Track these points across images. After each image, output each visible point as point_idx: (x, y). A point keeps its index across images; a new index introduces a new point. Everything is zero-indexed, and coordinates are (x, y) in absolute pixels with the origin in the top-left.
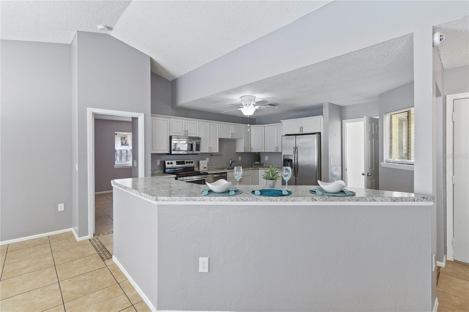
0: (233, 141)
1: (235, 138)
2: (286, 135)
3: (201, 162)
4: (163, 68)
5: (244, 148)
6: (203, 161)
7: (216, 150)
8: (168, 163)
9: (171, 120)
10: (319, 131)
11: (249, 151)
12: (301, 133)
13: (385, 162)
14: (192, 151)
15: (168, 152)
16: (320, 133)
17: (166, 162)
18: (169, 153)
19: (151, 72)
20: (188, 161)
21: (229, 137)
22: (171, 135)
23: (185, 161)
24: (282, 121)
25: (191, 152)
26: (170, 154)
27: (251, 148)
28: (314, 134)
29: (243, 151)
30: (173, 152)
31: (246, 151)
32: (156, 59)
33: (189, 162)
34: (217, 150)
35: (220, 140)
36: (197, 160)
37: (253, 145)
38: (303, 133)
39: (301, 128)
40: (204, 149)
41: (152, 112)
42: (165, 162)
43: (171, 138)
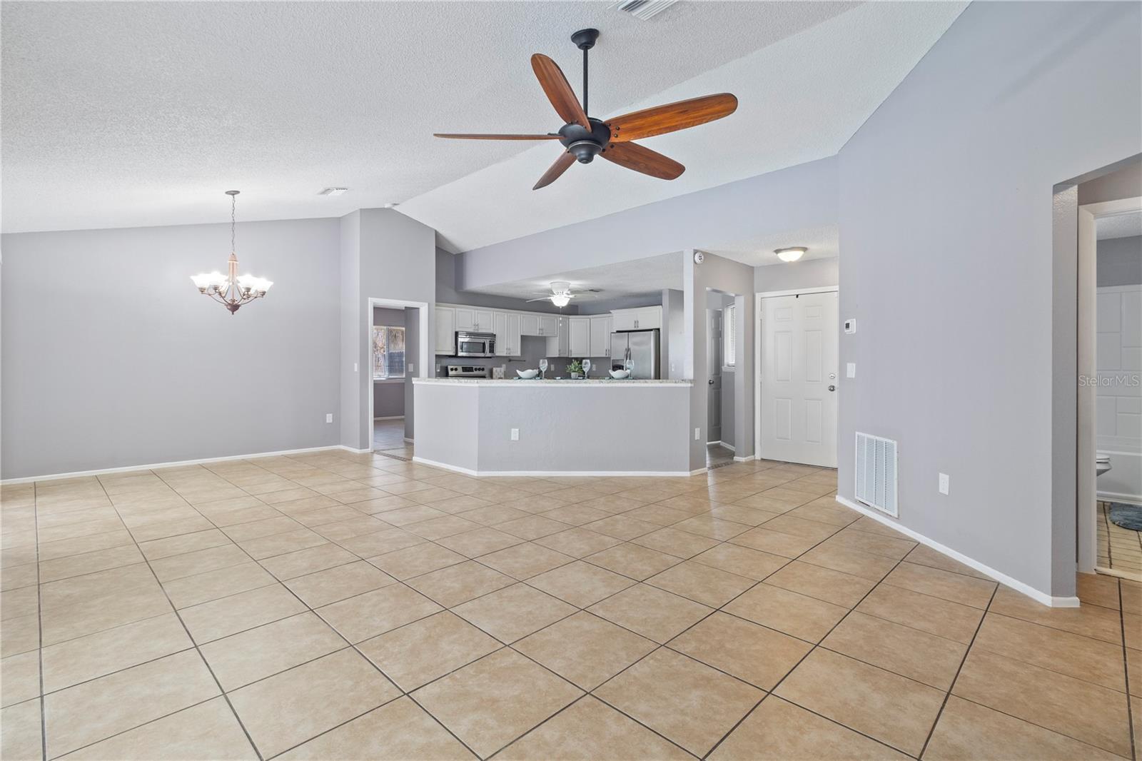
0: (542, 340)
1: (544, 335)
2: (618, 332)
3: (494, 369)
4: (449, 242)
5: (559, 351)
6: (498, 369)
7: (517, 352)
8: (452, 369)
9: (457, 309)
10: (658, 327)
11: (566, 356)
12: (635, 329)
13: (725, 366)
14: (484, 352)
15: (452, 353)
16: (659, 329)
17: (450, 367)
18: (454, 354)
19: (436, 247)
20: (478, 367)
21: (536, 333)
22: (457, 330)
23: (474, 367)
24: (611, 311)
25: (482, 355)
26: (456, 356)
27: (570, 351)
28: (651, 330)
29: (557, 356)
30: (460, 354)
31: (562, 356)
32: (441, 231)
33: (479, 369)
34: (519, 354)
35: (523, 338)
36: (490, 367)
37: (572, 347)
38: (638, 329)
39: (636, 322)
40: (500, 351)
41: (437, 301)
42: (447, 368)
43: (457, 334)
